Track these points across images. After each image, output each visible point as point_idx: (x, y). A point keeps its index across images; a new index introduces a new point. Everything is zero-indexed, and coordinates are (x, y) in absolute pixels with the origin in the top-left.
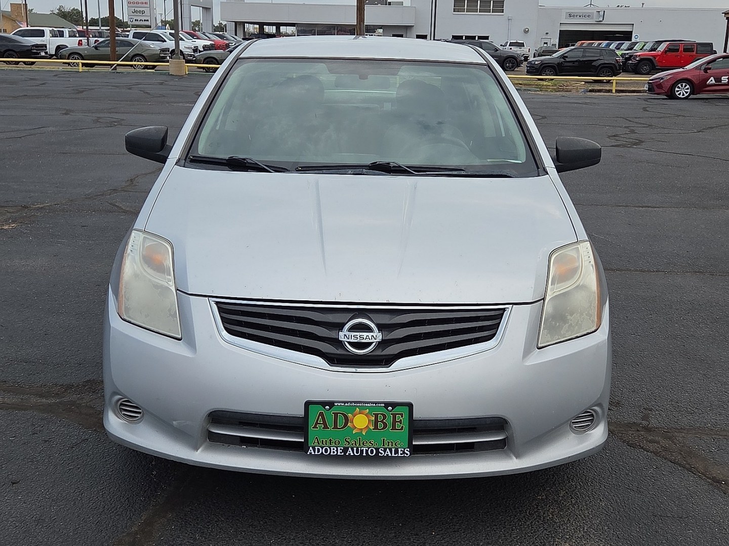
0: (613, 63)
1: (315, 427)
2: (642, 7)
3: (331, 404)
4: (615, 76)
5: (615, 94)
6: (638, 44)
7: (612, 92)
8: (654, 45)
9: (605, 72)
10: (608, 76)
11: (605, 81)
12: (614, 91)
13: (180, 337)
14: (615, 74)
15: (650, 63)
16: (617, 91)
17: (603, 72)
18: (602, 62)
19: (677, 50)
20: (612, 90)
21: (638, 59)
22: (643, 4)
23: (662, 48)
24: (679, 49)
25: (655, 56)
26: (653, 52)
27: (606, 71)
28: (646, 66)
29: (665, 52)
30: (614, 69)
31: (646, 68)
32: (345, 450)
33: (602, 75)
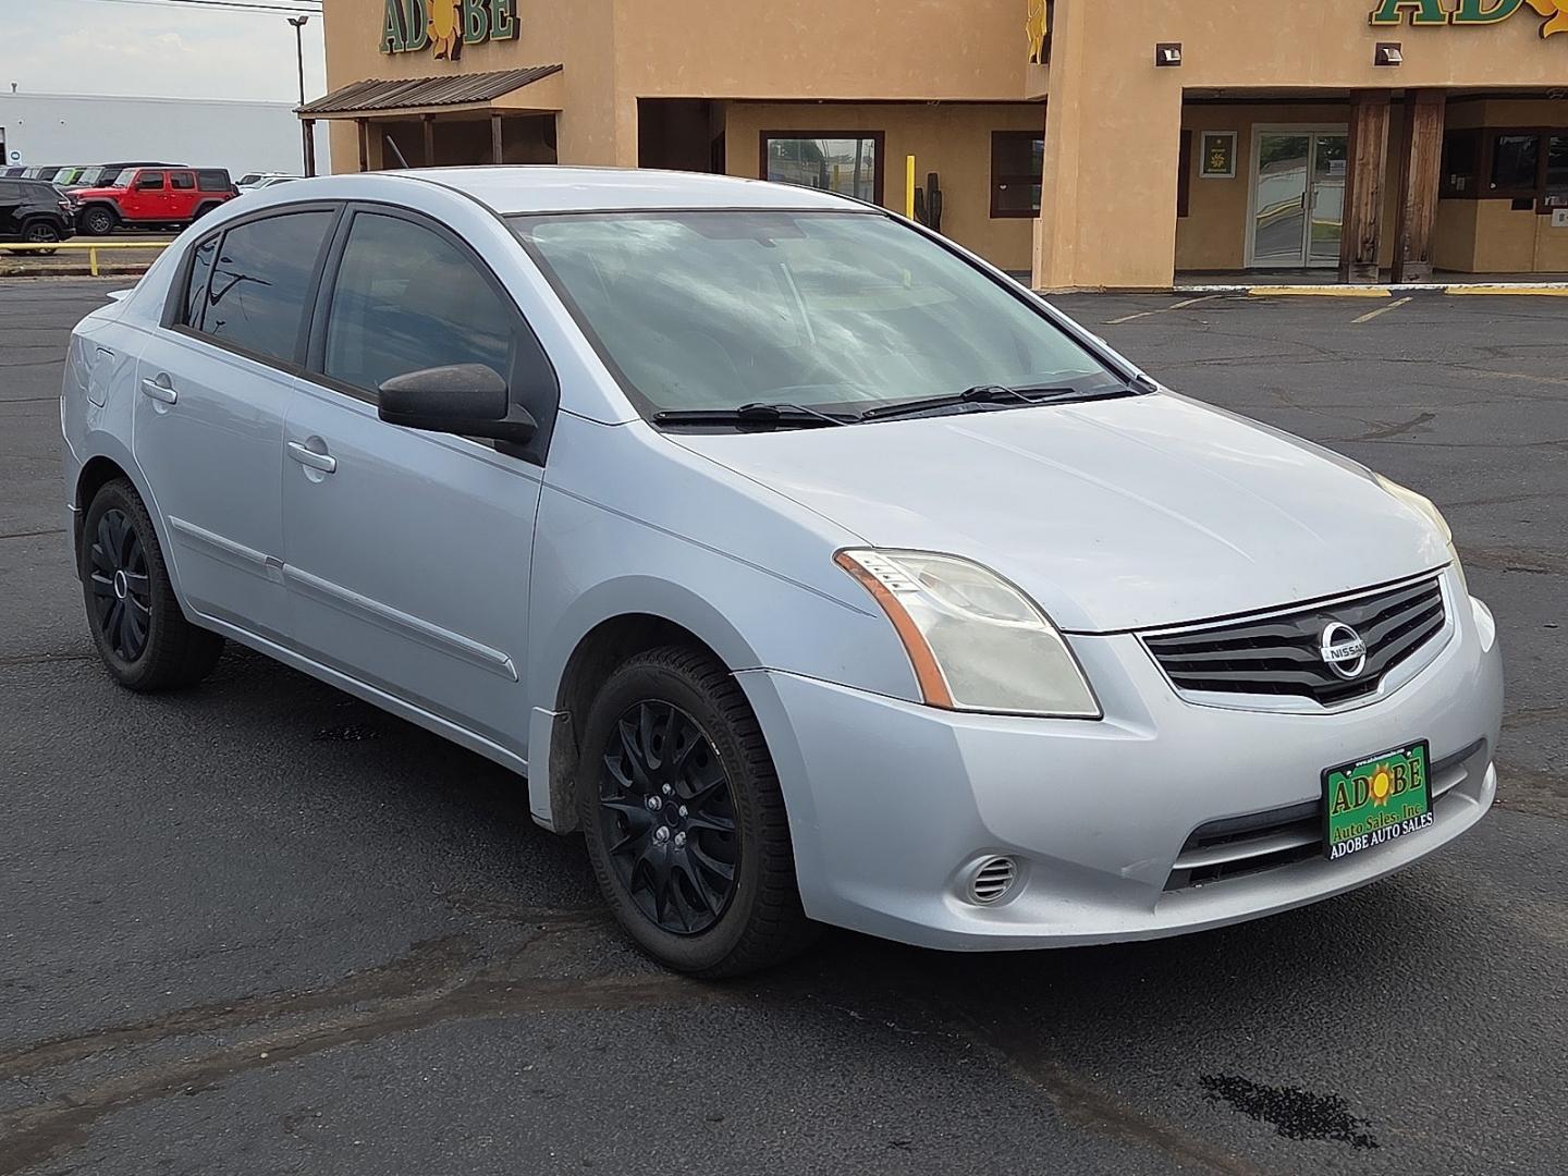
0: (54, 211)
1: (1336, 812)
2: (14, 90)
3: (1351, 766)
4: (63, 239)
5: (99, 279)
6: (60, 173)
7: (90, 274)
8: (103, 174)
9: (40, 232)
10: (49, 240)
11: (42, 251)
12: (95, 273)
13: (1097, 713)
14: (63, 236)
15: (106, 210)
16: (101, 272)
17: (37, 232)
18: (29, 210)
19: (159, 184)
20: (90, 270)
21: (79, 203)
22: (14, 86)
23: (125, 179)
24: (162, 182)
25: (115, 197)
26: (106, 189)
27: (42, 231)
28: (100, 217)
29: (135, 188)
30: (59, 224)
31: (102, 222)
32: (1369, 840)
33: (34, 239)
